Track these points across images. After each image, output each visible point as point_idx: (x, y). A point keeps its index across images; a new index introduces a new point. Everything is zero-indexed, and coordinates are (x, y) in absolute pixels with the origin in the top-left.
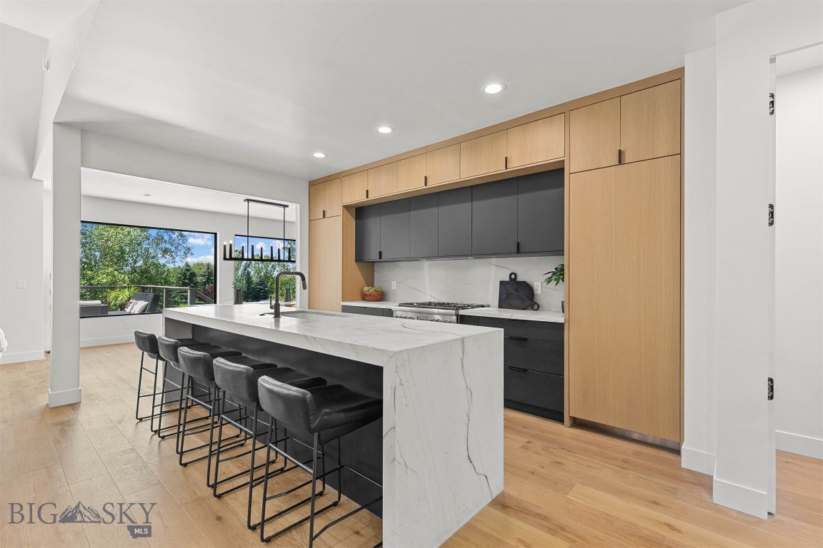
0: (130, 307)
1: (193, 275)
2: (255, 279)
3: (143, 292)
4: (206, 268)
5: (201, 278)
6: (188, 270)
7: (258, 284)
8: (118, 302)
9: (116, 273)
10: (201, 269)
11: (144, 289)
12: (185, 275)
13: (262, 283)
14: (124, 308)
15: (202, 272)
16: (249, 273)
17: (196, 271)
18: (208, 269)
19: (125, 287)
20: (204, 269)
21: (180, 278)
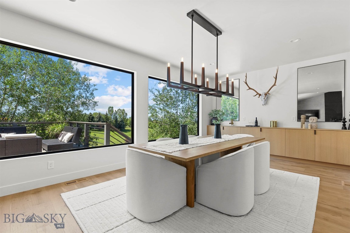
0: (61, 137)
1: (93, 118)
2: (119, 120)
3: (71, 126)
4: (99, 114)
5: (96, 119)
6: (91, 116)
7: (121, 122)
8: (55, 133)
9: (55, 114)
10: (96, 115)
11: (71, 124)
12: (89, 118)
13: (122, 121)
14: (58, 137)
15: (97, 116)
16: (116, 117)
17: (94, 116)
18: (99, 115)
19: (59, 123)
20: (98, 115)
21: (87, 119)
